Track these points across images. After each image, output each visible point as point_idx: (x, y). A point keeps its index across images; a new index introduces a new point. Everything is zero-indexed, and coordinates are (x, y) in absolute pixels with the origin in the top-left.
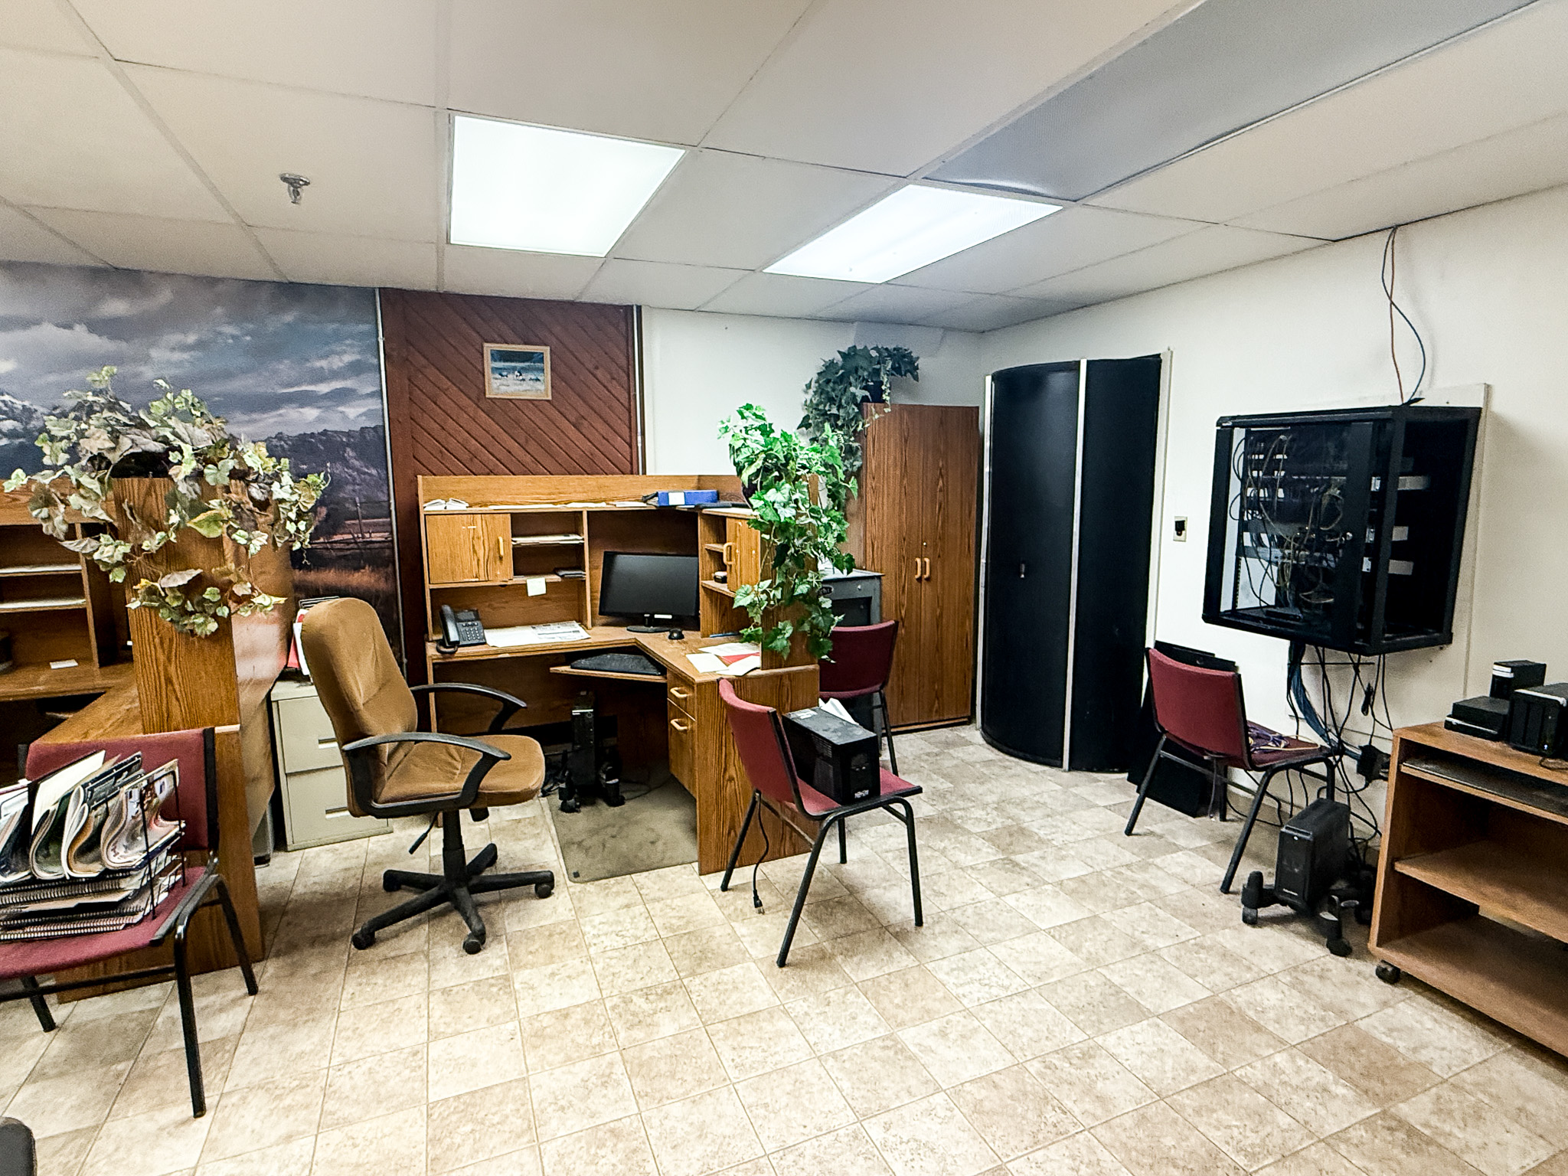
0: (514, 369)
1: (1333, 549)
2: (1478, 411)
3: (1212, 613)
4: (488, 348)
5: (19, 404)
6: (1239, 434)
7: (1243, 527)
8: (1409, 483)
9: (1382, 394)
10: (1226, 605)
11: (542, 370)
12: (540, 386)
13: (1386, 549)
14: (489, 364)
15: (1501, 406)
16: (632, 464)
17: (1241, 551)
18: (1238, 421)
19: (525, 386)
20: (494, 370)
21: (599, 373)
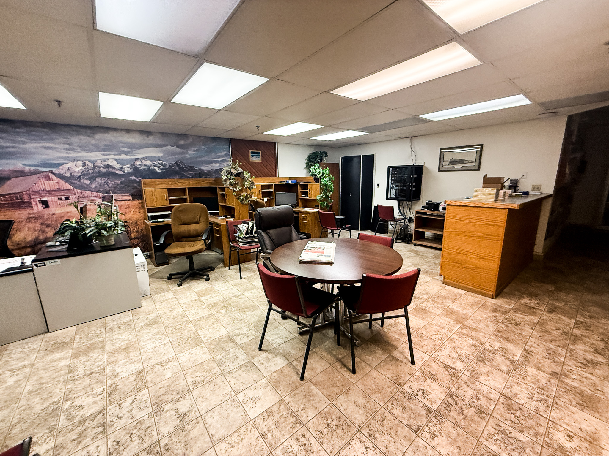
0: (254, 155)
1: (406, 186)
2: (423, 166)
3: (387, 198)
4: (250, 151)
5: (164, 163)
6: (391, 169)
7: (392, 184)
8: (415, 176)
9: (410, 163)
10: (389, 197)
11: (260, 156)
12: (259, 159)
13: (412, 186)
15: (426, 165)
16: (276, 175)
17: (391, 188)
18: (391, 167)
19: (257, 159)
20: (251, 155)
21: (270, 156)
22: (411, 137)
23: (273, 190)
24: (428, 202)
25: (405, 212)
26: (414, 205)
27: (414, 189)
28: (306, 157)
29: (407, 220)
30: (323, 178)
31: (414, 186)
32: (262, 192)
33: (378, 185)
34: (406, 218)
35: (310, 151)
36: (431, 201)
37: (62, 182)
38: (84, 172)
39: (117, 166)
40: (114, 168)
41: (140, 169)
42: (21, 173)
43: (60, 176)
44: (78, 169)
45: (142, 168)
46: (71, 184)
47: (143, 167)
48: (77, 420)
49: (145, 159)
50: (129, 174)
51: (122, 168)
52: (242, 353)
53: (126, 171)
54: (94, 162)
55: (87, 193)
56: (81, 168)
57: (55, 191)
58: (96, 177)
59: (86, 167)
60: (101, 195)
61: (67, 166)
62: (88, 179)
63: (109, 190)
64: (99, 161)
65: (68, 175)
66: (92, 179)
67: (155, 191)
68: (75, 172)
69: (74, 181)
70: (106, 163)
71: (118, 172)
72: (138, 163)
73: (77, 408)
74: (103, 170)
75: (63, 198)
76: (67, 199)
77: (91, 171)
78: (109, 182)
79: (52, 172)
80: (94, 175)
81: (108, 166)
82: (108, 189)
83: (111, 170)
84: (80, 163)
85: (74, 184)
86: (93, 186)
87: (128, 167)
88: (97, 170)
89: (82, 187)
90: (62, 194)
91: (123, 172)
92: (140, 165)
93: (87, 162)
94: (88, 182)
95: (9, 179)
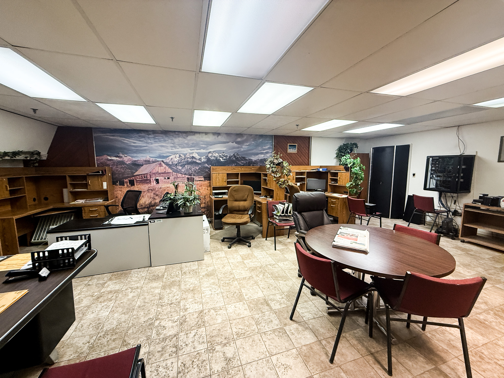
0: (291, 148)
1: (450, 177)
2: (475, 156)
3: (425, 188)
4: (288, 144)
5: (226, 155)
6: (431, 159)
7: (431, 174)
8: (463, 167)
9: (457, 153)
10: (428, 187)
11: (296, 148)
12: (295, 151)
13: (460, 177)
14: (288, 147)
15: (479, 155)
16: (308, 164)
17: (431, 178)
18: (431, 157)
19: (293, 151)
20: (289, 148)
21: (304, 148)
22: (459, 126)
23: (305, 176)
24: (482, 195)
25: (449, 204)
26: (461, 198)
27: (462, 180)
28: (337, 148)
29: (451, 214)
30: (354, 168)
31: (462, 178)
32: (296, 178)
33: (414, 175)
34: (449, 211)
35: (341, 143)
36: (487, 195)
37: (167, 168)
38: (179, 161)
39: (197, 157)
40: (196, 159)
41: (211, 159)
42: (148, 162)
43: (167, 164)
44: (176, 159)
45: (212, 159)
46: (172, 169)
47: (213, 158)
48: (162, 336)
49: (215, 152)
50: (204, 163)
51: (200, 159)
52: (275, 318)
53: (202, 161)
54: (185, 155)
55: (179, 175)
56: (178, 158)
57: (163, 173)
58: (185, 164)
59: (181, 158)
60: (187, 176)
61: (171, 157)
62: (181, 166)
63: (191, 174)
64: (188, 154)
65: (171, 163)
66: (183, 166)
67: (219, 175)
68: (174, 161)
69: (173, 167)
70: (192, 155)
71: (198, 161)
72: (210, 155)
73: (162, 327)
74: (190, 160)
75: (167, 178)
76: (168, 178)
77: (183, 161)
78: (192, 168)
79: (163, 162)
80: (184, 163)
81: (193, 157)
82: (191, 172)
83: (194, 160)
84: (178, 155)
85: (173, 169)
86: (183, 171)
87: (204, 158)
88: (186, 160)
89: (177, 171)
90: (166, 175)
91: (201, 161)
92: (211, 156)
93: (182, 155)
94: (180, 168)
95: (142, 165)
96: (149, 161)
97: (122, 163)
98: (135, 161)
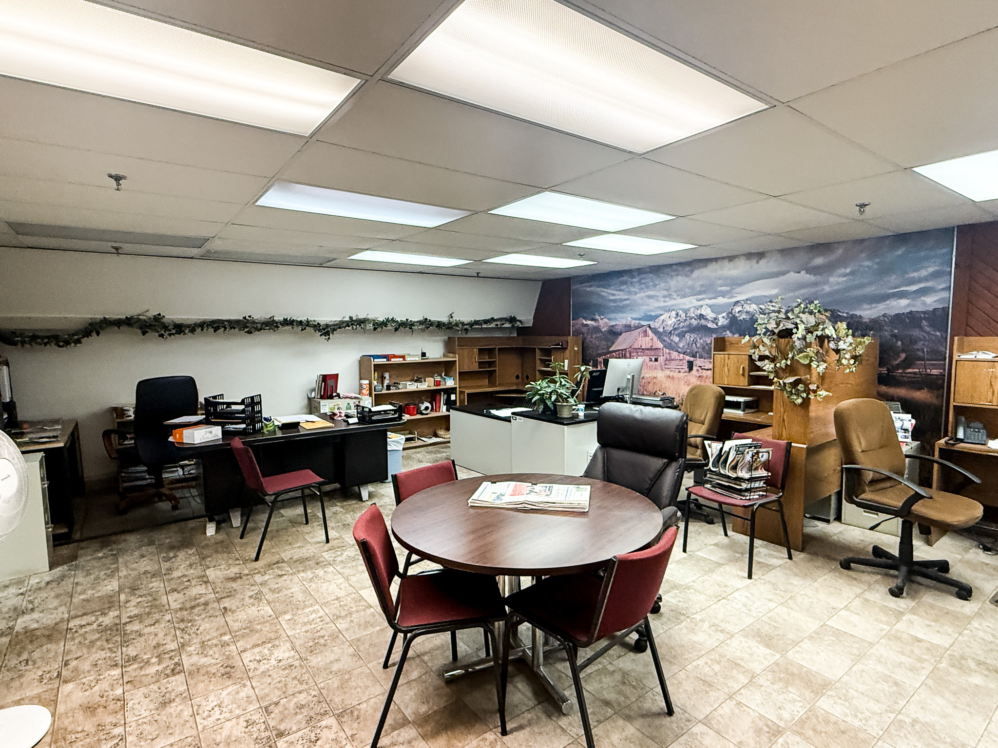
37: (655, 338)
38: (676, 326)
39: (710, 315)
40: (706, 319)
41: (739, 318)
42: (628, 328)
43: (655, 331)
44: (669, 321)
45: (741, 318)
46: (663, 341)
47: (744, 316)
49: (749, 302)
50: (724, 328)
51: (715, 319)
53: (720, 324)
54: (686, 312)
55: (675, 354)
56: (674, 320)
57: (648, 349)
58: (686, 332)
59: (679, 318)
60: (688, 358)
61: (662, 318)
62: (678, 335)
63: (696, 353)
64: (692, 310)
65: (661, 330)
66: (682, 335)
67: (729, 358)
68: (667, 325)
69: (665, 338)
70: (699, 312)
71: (711, 325)
72: (738, 309)
74: (694, 322)
75: (653, 359)
76: (656, 360)
77: (682, 324)
78: (698, 340)
79: (650, 327)
80: (684, 329)
81: (701, 316)
82: (696, 350)
83: (703, 322)
84: (674, 313)
86: (681, 345)
87: (723, 317)
88: (687, 323)
89: (671, 347)
90: (652, 354)
91: (717, 324)
92: (740, 312)
93: (681, 312)
94: (676, 339)
95: (620, 334)
96: (630, 326)
97: (597, 329)
98: (612, 326)
